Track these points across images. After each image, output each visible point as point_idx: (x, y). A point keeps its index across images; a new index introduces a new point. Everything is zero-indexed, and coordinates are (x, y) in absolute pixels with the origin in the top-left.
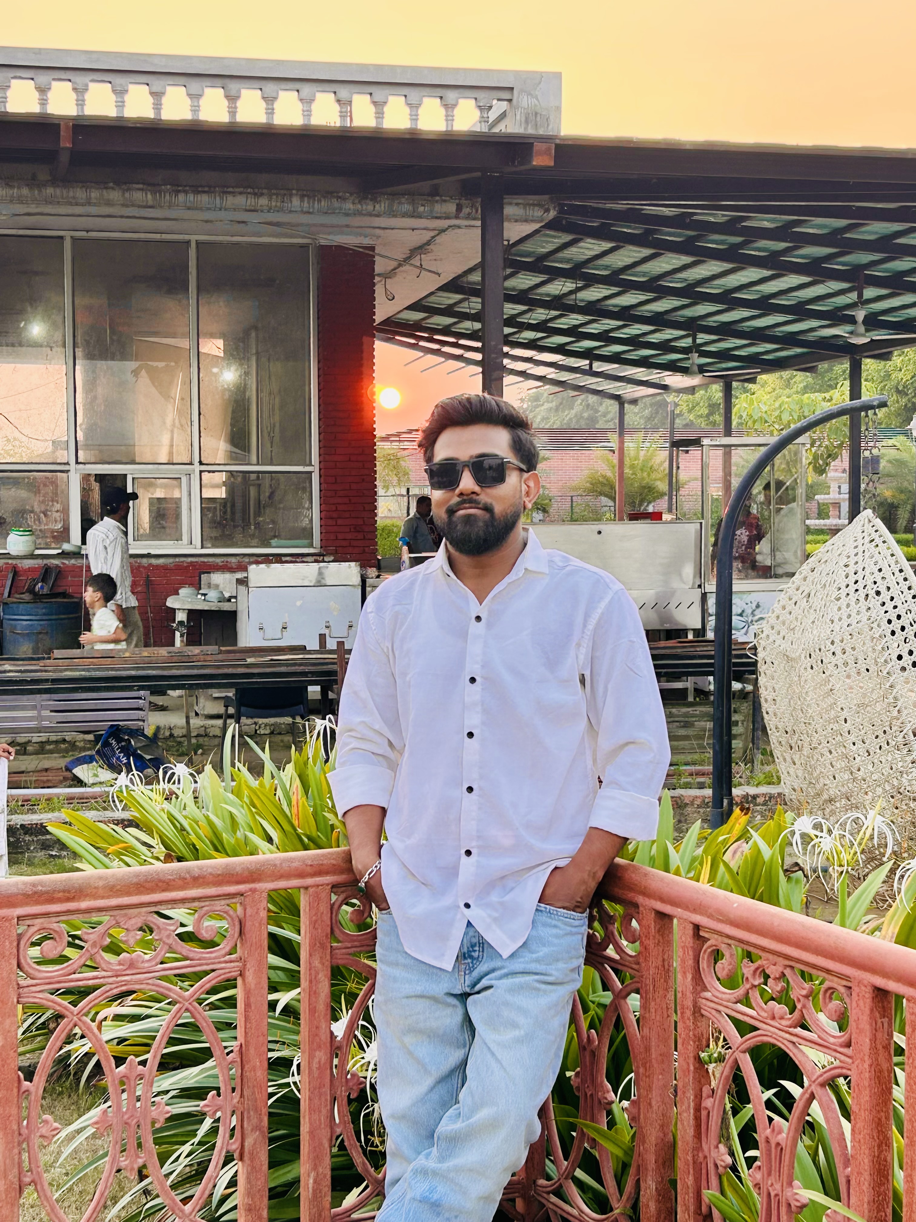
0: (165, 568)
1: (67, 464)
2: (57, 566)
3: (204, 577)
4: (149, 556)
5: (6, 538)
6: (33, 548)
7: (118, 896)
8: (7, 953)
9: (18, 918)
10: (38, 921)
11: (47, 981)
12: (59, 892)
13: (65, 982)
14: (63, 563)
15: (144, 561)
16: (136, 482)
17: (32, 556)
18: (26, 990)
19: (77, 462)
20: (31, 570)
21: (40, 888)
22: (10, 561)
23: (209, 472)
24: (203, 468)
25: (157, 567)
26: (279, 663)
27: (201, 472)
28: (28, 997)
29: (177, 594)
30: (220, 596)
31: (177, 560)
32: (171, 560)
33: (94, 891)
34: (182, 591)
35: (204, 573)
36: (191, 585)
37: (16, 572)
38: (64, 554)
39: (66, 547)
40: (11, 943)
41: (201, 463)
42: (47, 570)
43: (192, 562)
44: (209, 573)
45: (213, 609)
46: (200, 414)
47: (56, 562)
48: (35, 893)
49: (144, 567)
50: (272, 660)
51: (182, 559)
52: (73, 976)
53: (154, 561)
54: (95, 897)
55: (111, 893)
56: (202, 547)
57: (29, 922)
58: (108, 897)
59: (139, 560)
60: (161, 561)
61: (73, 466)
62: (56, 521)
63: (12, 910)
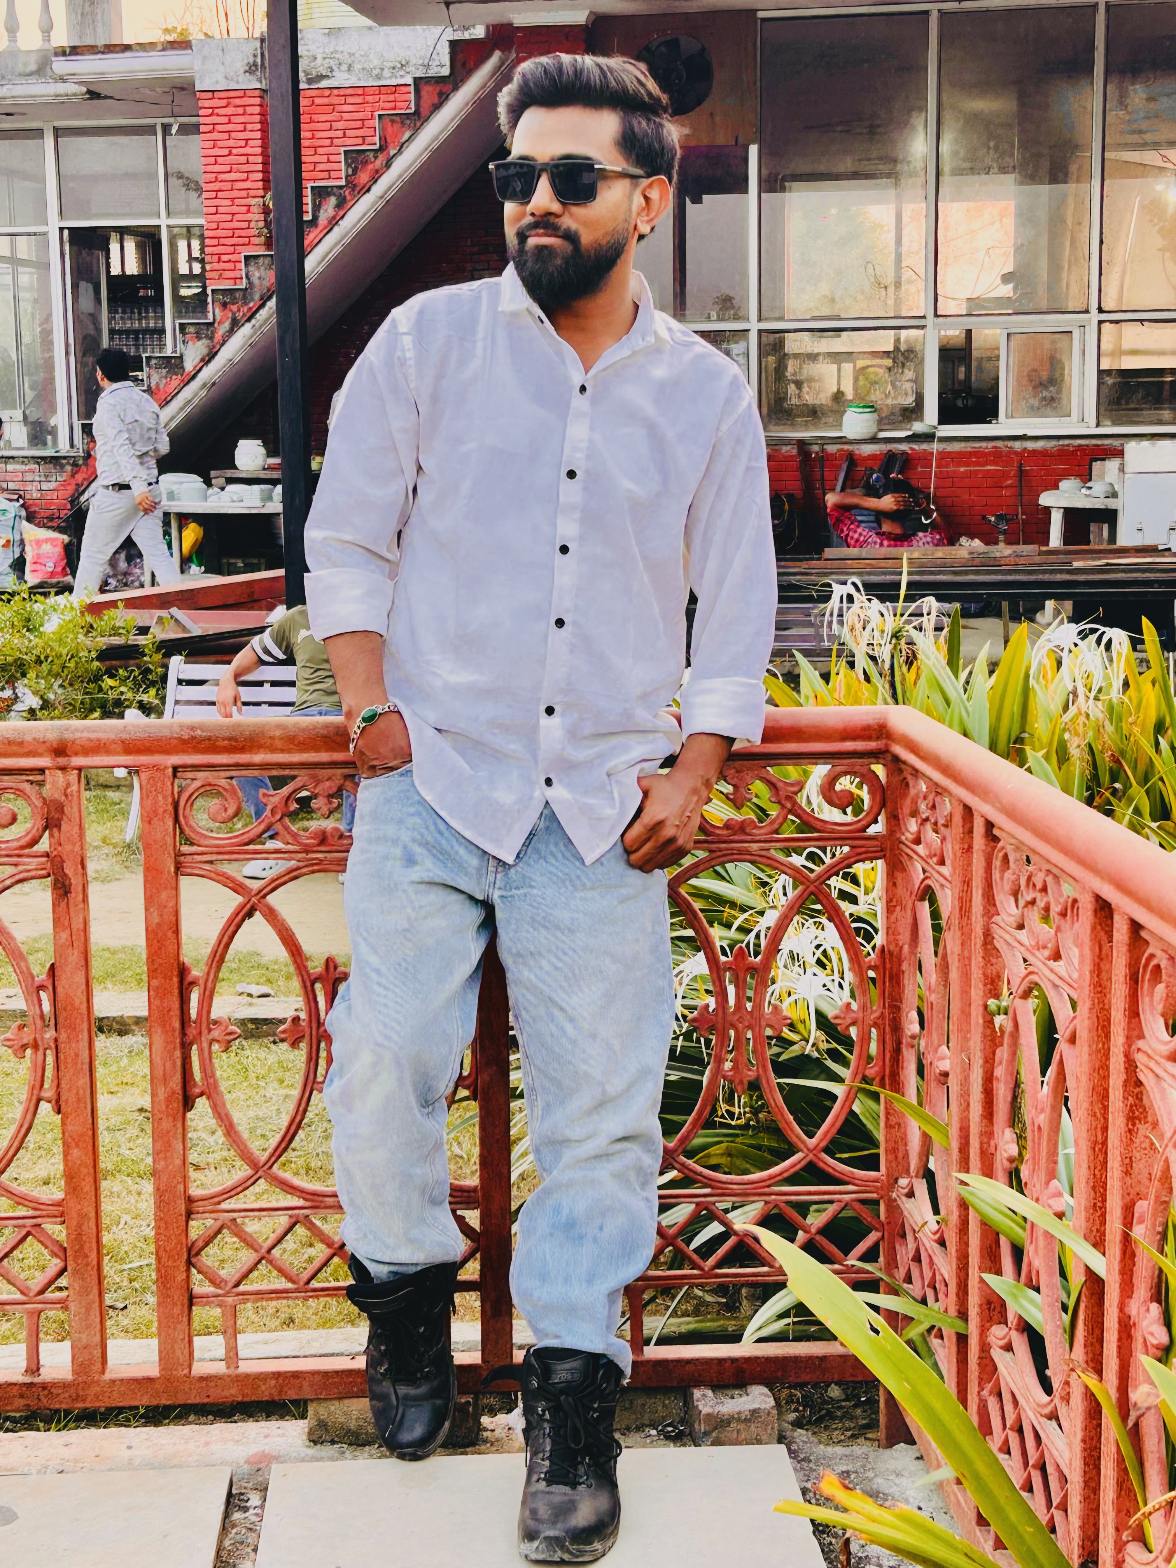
0: (1044, 453)
1: (924, 317)
2: (904, 453)
3: (1096, 466)
4: (1024, 438)
5: (842, 416)
6: (874, 429)
7: (301, 751)
8: (161, 810)
9: (175, 769)
10: (200, 775)
11: (215, 849)
12: (224, 739)
13: (239, 853)
14: (911, 449)
15: (1018, 445)
16: (1012, 338)
17: (874, 440)
18: (189, 858)
19: (936, 315)
20: (872, 457)
21: (199, 732)
22: (846, 447)
23: (1111, 322)
24: (1104, 317)
25: (1034, 452)
26: (1114, 569)
27: (1100, 322)
28: (193, 868)
29: (1056, 487)
30: (1109, 489)
31: (1061, 442)
32: (1053, 443)
33: (269, 741)
34: (1064, 485)
35: (1096, 460)
36: (1078, 475)
37: (852, 459)
38: (915, 438)
39: (918, 427)
40: (165, 797)
41: (1100, 310)
42: (890, 459)
43: (1080, 446)
44: (1104, 460)
45: (1097, 506)
46: (1101, 242)
47: (904, 447)
48: (193, 738)
49: (1016, 453)
50: (1108, 564)
51: (1067, 442)
52: (251, 847)
53: (1030, 445)
54: (273, 750)
55: (292, 746)
56: (1098, 425)
57: (190, 775)
58: (289, 751)
59: (1010, 444)
60: (1039, 445)
61: (930, 319)
62: (906, 394)
63: (167, 757)
